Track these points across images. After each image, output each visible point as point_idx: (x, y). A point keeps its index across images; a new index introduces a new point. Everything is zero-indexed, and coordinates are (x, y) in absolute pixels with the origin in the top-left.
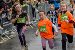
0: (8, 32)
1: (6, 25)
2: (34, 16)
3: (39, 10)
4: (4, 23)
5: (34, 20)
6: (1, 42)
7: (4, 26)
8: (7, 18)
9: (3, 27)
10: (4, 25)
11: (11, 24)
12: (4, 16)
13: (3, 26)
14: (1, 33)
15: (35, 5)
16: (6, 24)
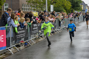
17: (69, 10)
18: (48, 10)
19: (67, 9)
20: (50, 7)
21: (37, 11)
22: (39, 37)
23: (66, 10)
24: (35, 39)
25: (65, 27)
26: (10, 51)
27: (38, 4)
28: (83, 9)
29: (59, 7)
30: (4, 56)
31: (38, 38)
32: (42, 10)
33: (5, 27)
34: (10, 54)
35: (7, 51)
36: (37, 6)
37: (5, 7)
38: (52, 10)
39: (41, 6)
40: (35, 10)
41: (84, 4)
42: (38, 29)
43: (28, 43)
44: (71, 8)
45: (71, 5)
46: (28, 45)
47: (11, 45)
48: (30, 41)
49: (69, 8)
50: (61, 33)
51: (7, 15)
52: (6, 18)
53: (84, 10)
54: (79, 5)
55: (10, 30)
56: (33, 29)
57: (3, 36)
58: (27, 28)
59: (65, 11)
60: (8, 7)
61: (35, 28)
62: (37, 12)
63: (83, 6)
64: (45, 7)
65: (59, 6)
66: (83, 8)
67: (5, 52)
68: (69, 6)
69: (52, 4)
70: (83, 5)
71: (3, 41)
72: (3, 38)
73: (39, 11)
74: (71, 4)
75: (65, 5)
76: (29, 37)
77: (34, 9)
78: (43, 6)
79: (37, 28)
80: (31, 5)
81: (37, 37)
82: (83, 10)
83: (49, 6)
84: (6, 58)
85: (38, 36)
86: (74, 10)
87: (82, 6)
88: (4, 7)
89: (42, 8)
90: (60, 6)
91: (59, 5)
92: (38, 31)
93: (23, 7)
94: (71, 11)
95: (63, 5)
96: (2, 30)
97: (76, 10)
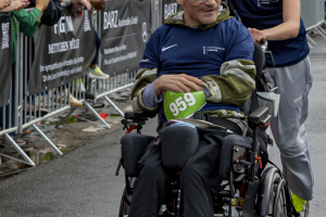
0: (118, 93)
1: (116, 60)
4: (107, 52)
6: (91, 130)
7: (106, 62)
9: (104, 68)
10: (108, 59)
11: (133, 59)
12: (111, 21)
13: (103, 61)
14: (92, 92)
16: (114, 55)
31: (77, 112)
56: (52, 49)
58: (5, 44)
61: (63, 47)
76: (19, 107)
79: (74, 44)
81: (74, 107)
85: (80, 102)
92: (84, 66)
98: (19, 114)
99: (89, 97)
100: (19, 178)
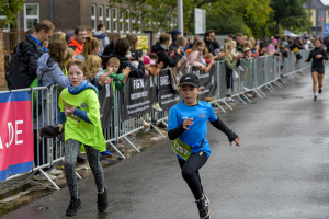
1: (168, 102)
2: (228, 87)
3: (242, 73)
4: (162, 97)
5: (228, 96)
6: (155, 138)
7: (163, 103)
8: (170, 86)
9: (161, 106)
10: (163, 101)
12: (164, 81)
15: (235, 62)
16: (167, 99)
17: (263, 29)
18: (185, 26)
19: (254, 25)
20: (193, 15)
21: (146, 32)
22: (152, 127)
23: (251, 26)
24: (140, 135)
25: (248, 90)
26: (47, 180)
27: (150, 7)
28: (314, 25)
29: (226, 15)
30: (27, 199)
31: (148, 130)
32: (165, 27)
33: (28, 89)
34: (48, 189)
35: (35, 177)
36: (145, 12)
37: (26, 17)
38: (200, 28)
39: (160, 12)
40: (137, 29)
41: (317, 7)
42: (149, 98)
43: (114, 151)
44: (271, 21)
45: (270, 9)
46: (114, 158)
47: (50, 155)
48: (120, 142)
49: (264, 20)
50: (234, 111)
51: (35, 47)
52: (32, 58)
53: (319, 29)
54: (301, 9)
55: (48, 101)
56: (133, 97)
57: (21, 122)
58: (108, 95)
59: (248, 30)
60: (37, 17)
61: (138, 95)
62: (147, 37)
63: (314, 12)
64: (176, 16)
65: (226, 12)
66: (313, 19)
67: (29, 181)
68: (264, 13)
69: (199, 7)
70: (314, 8)
71: (21, 142)
72: (21, 132)
73: (151, 32)
74: (271, 6)
75: (247, 8)
76: (116, 128)
77: (134, 25)
78: (166, 13)
79: (144, 94)
80: (123, 10)
81: (146, 127)
82: (314, 29)
83: (189, 12)
84: (31, 205)
85: (148, 124)
86: (280, 28)
87: (311, 14)
88: (22, 19)
89: (162, 20)
90: (231, 14)
91: (224, 10)
92: (150, 104)
93: (94, 18)
94: (270, 30)
95: (242, 10)
96: (18, 100)
97: (287, 27)
98: (116, 132)
99: (153, 121)
100: (117, 165)
